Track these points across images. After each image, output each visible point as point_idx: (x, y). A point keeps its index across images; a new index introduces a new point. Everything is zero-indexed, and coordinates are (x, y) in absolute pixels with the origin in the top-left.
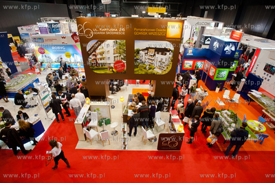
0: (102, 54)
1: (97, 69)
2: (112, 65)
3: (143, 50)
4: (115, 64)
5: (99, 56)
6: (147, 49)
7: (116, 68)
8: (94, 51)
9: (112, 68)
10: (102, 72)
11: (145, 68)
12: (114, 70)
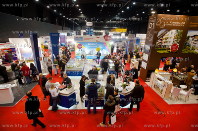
0: (166, 39)
1: (159, 50)
2: (170, 47)
3: (192, 37)
4: (172, 46)
5: (164, 41)
6: (194, 36)
7: (172, 49)
8: (162, 37)
9: (169, 49)
10: (162, 52)
11: (189, 49)
12: (170, 50)
